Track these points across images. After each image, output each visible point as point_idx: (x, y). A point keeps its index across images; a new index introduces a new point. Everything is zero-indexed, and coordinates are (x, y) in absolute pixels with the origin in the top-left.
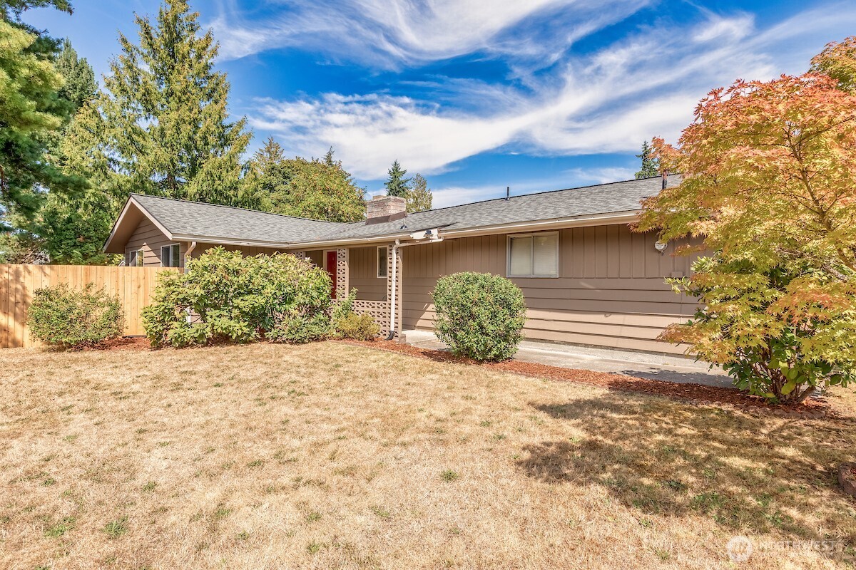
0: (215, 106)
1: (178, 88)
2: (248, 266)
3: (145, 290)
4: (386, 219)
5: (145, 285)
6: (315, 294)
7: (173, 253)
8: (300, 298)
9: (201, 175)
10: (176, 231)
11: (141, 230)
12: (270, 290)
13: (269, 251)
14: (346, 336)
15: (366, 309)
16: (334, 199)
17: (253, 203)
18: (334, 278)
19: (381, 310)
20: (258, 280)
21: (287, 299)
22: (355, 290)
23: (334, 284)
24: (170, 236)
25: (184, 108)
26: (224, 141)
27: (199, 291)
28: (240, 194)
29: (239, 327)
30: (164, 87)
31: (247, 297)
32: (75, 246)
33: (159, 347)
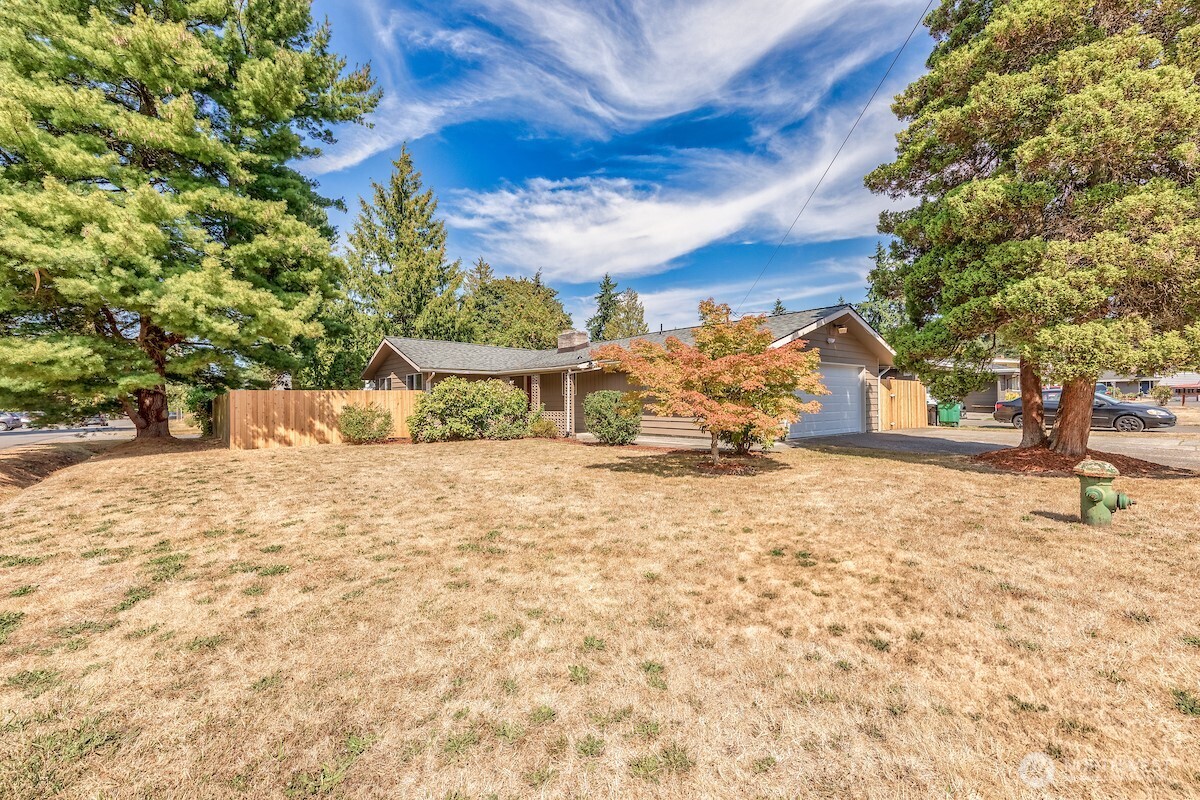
0: (435, 252)
1: (407, 240)
2: (472, 388)
3: (402, 407)
4: (572, 349)
5: (402, 403)
6: (516, 407)
7: (416, 381)
8: (506, 410)
9: (426, 312)
10: (422, 365)
11: (389, 363)
12: (486, 404)
13: (485, 378)
14: (537, 435)
15: (550, 417)
16: (537, 327)
17: (465, 334)
18: (530, 396)
19: (561, 418)
20: (478, 398)
21: (498, 411)
22: (544, 404)
23: (530, 400)
24: (418, 369)
25: (413, 256)
26: (443, 280)
27: (442, 406)
28: (457, 325)
29: (467, 429)
30: (394, 238)
31: (471, 409)
32: (344, 375)
33: (417, 443)
